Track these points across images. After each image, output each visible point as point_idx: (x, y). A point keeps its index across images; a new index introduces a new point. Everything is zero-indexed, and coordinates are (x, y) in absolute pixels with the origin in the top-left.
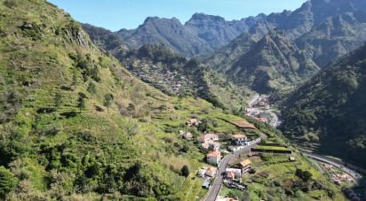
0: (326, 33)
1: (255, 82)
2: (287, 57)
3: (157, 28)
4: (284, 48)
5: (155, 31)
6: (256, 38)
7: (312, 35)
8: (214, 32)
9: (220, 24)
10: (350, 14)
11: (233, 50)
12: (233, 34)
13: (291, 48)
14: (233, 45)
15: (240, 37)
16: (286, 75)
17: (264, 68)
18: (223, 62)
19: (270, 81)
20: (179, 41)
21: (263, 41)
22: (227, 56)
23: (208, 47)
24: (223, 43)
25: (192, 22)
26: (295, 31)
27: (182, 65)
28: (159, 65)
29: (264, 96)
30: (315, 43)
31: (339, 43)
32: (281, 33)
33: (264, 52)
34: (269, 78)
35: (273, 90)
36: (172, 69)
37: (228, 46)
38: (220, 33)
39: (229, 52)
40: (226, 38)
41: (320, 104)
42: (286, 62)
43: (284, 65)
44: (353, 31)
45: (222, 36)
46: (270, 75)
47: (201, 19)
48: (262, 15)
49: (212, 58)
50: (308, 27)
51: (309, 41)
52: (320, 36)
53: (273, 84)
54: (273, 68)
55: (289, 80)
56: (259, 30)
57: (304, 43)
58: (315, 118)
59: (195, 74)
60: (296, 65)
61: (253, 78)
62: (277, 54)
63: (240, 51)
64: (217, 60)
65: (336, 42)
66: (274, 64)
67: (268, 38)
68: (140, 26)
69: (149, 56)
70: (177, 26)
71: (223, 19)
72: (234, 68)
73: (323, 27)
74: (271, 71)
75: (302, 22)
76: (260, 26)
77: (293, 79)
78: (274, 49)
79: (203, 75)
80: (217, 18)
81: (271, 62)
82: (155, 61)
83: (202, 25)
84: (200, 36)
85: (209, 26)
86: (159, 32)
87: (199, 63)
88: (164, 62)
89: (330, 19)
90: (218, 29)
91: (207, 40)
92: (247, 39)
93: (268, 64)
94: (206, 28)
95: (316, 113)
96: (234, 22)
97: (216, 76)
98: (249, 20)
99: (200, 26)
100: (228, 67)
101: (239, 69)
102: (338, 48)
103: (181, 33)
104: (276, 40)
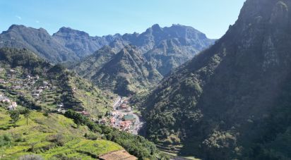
0: (163, 50)
1: (116, 86)
2: (140, 66)
3: (23, 36)
4: (137, 60)
5: (21, 37)
6: (115, 51)
7: (154, 51)
8: (80, 44)
9: (85, 38)
10: (177, 39)
11: (97, 59)
12: (96, 47)
13: (142, 60)
14: (97, 55)
15: (102, 49)
16: (140, 80)
17: (123, 75)
18: (88, 69)
19: (129, 86)
20: (47, 49)
21: (121, 53)
22: (92, 63)
23: (75, 56)
24: (88, 53)
25: (60, 34)
26: (143, 48)
27: (46, 69)
28: (19, 69)
29: (125, 98)
30: (157, 57)
31: (172, 58)
32: (134, 48)
33: (123, 62)
34: (127, 83)
35: (132, 93)
36: (33, 74)
37: (93, 56)
38: (85, 46)
39: (93, 60)
40: (90, 49)
41: (176, 106)
42: (139, 70)
43: (138, 73)
44: (180, 51)
45: (87, 48)
46: (128, 80)
47: (68, 32)
48: (118, 35)
49: (79, 65)
50: (151, 46)
51: (153, 55)
52: (160, 52)
53: (131, 88)
54: (130, 75)
55: (143, 85)
56: (117, 45)
57: (150, 57)
58: (174, 119)
59: (59, 79)
60: (146, 73)
61: (114, 82)
62: (132, 64)
63: (103, 60)
64: (83, 67)
65: (170, 57)
66: (131, 72)
67: (125, 51)
68: (4, 32)
69: (7, 60)
70: (45, 36)
71: (87, 34)
72: (98, 74)
73: (161, 47)
74: (129, 77)
75: (147, 42)
76: (118, 42)
77: (146, 84)
78: (130, 60)
79: (68, 79)
80: (83, 33)
81: (128, 70)
82: (14, 65)
83: (70, 38)
84: (68, 46)
85: (76, 39)
86: (25, 39)
87: (64, 69)
88: (25, 66)
89: (165, 41)
90: (83, 41)
91: (74, 50)
92: (108, 51)
93: (126, 72)
94: (73, 40)
95: (175, 115)
96: (97, 37)
97: (81, 81)
98: (108, 37)
99: (68, 38)
100: (93, 74)
101: (103, 75)
102: (172, 61)
103: (48, 42)
104: (131, 52)
